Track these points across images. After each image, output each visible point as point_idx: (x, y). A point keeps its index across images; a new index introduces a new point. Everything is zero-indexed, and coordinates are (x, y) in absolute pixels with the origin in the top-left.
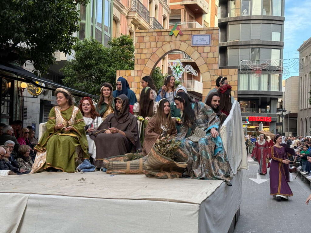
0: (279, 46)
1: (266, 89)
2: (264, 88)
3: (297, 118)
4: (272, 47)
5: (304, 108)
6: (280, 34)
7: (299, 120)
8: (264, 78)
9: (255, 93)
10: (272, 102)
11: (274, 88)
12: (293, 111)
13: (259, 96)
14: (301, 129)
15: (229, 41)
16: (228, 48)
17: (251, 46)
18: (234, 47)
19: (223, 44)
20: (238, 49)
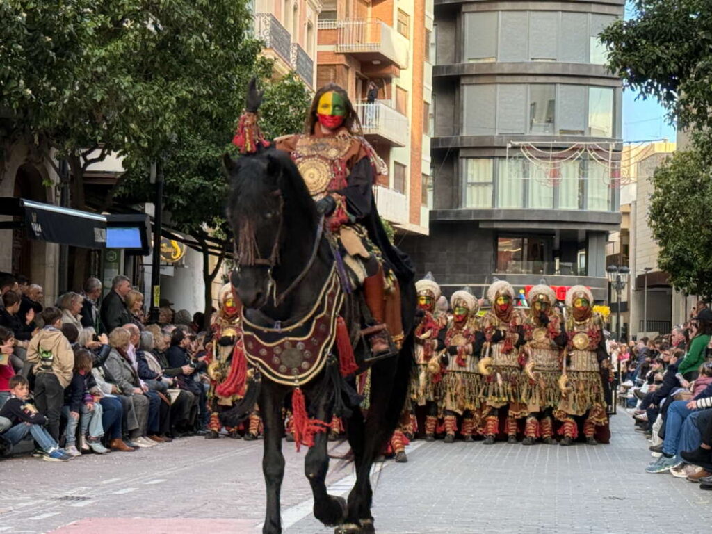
0: (611, 79)
1: (574, 207)
2: (568, 204)
8: (569, 171)
9: (544, 217)
10: (593, 243)
11: (598, 203)
13: (555, 227)
15: (466, 61)
16: (463, 81)
17: (531, 79)
18: (482, 80)
19: (449, 68)
20: (491, 87)
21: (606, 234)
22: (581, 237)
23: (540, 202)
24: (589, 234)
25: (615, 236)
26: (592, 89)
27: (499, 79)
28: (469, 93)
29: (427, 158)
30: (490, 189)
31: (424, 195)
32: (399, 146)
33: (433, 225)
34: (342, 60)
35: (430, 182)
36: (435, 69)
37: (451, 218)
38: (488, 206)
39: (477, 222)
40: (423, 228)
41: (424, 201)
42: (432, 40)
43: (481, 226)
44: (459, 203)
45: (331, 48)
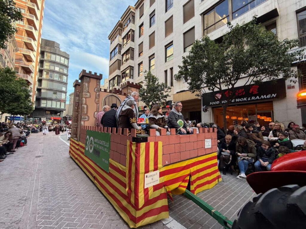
0: (65, 93)
1: (59, 107)
2: (58, 107)
4: (62, 92)
6: (65, 88)
8: (59, 103)
9: (54, 108)
10: (61, 112)
11: (62, 107)
13: (56, 110)
16: (42, 89)
17: (54, 91)
18: (45, 90)
21: (63, 111)
23: (54, 106)
30: (45, 104)
33: (35, 108)
37: (38, 108)
38: (45, 106)
39: (43, 108)
44: (40, 106)
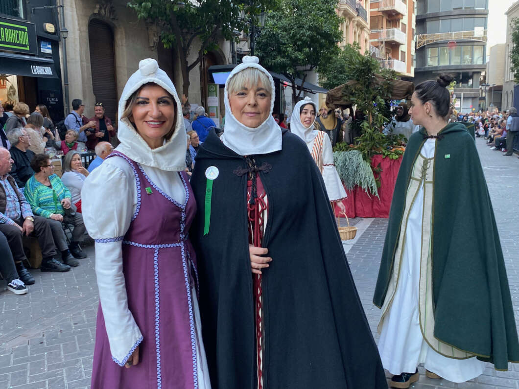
0: (483, 14)
1: (468, 63)
3: (502, 90)
4: (476, 16)
5: (511, 79)
7: (504, 92)
9: (456, 68)
10: (475, 76)
12: (498, 84)
13: (461, 71)
14: (506, 102)
15: (428, 12)
16: (427, 20)
17: (452, 17)
18: (434, 19)
19: (422, 16)
20: (438, 21)
21: (480, 73)
22: (470, 74)
23: (455, 62)
24: (474, 73)
25: (483, 74)
26: (476, 19)
27: (440, 18)
28: (429, 25)
29: (413, 49)
30: (437, 58)
31: (412, 62)
32: (402, 44)
33: (416, 73)
34: (381, 14)
35: (414, 58)
36: (416, 17)
37: (422, 70)
38: (436, 65)
39: (431, 71)
40: (412, 75)
41: (412, 65)
42: (415, 6)
43: (433, 72)
44: (425, 65)
45: (376, 10)
